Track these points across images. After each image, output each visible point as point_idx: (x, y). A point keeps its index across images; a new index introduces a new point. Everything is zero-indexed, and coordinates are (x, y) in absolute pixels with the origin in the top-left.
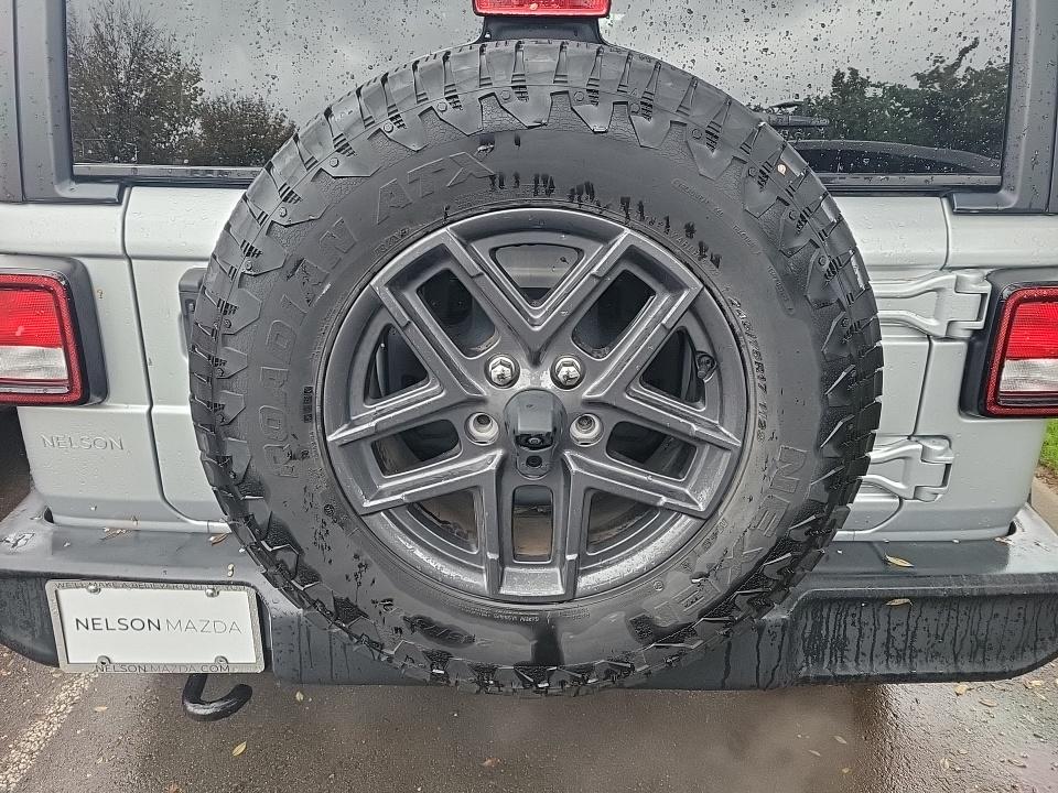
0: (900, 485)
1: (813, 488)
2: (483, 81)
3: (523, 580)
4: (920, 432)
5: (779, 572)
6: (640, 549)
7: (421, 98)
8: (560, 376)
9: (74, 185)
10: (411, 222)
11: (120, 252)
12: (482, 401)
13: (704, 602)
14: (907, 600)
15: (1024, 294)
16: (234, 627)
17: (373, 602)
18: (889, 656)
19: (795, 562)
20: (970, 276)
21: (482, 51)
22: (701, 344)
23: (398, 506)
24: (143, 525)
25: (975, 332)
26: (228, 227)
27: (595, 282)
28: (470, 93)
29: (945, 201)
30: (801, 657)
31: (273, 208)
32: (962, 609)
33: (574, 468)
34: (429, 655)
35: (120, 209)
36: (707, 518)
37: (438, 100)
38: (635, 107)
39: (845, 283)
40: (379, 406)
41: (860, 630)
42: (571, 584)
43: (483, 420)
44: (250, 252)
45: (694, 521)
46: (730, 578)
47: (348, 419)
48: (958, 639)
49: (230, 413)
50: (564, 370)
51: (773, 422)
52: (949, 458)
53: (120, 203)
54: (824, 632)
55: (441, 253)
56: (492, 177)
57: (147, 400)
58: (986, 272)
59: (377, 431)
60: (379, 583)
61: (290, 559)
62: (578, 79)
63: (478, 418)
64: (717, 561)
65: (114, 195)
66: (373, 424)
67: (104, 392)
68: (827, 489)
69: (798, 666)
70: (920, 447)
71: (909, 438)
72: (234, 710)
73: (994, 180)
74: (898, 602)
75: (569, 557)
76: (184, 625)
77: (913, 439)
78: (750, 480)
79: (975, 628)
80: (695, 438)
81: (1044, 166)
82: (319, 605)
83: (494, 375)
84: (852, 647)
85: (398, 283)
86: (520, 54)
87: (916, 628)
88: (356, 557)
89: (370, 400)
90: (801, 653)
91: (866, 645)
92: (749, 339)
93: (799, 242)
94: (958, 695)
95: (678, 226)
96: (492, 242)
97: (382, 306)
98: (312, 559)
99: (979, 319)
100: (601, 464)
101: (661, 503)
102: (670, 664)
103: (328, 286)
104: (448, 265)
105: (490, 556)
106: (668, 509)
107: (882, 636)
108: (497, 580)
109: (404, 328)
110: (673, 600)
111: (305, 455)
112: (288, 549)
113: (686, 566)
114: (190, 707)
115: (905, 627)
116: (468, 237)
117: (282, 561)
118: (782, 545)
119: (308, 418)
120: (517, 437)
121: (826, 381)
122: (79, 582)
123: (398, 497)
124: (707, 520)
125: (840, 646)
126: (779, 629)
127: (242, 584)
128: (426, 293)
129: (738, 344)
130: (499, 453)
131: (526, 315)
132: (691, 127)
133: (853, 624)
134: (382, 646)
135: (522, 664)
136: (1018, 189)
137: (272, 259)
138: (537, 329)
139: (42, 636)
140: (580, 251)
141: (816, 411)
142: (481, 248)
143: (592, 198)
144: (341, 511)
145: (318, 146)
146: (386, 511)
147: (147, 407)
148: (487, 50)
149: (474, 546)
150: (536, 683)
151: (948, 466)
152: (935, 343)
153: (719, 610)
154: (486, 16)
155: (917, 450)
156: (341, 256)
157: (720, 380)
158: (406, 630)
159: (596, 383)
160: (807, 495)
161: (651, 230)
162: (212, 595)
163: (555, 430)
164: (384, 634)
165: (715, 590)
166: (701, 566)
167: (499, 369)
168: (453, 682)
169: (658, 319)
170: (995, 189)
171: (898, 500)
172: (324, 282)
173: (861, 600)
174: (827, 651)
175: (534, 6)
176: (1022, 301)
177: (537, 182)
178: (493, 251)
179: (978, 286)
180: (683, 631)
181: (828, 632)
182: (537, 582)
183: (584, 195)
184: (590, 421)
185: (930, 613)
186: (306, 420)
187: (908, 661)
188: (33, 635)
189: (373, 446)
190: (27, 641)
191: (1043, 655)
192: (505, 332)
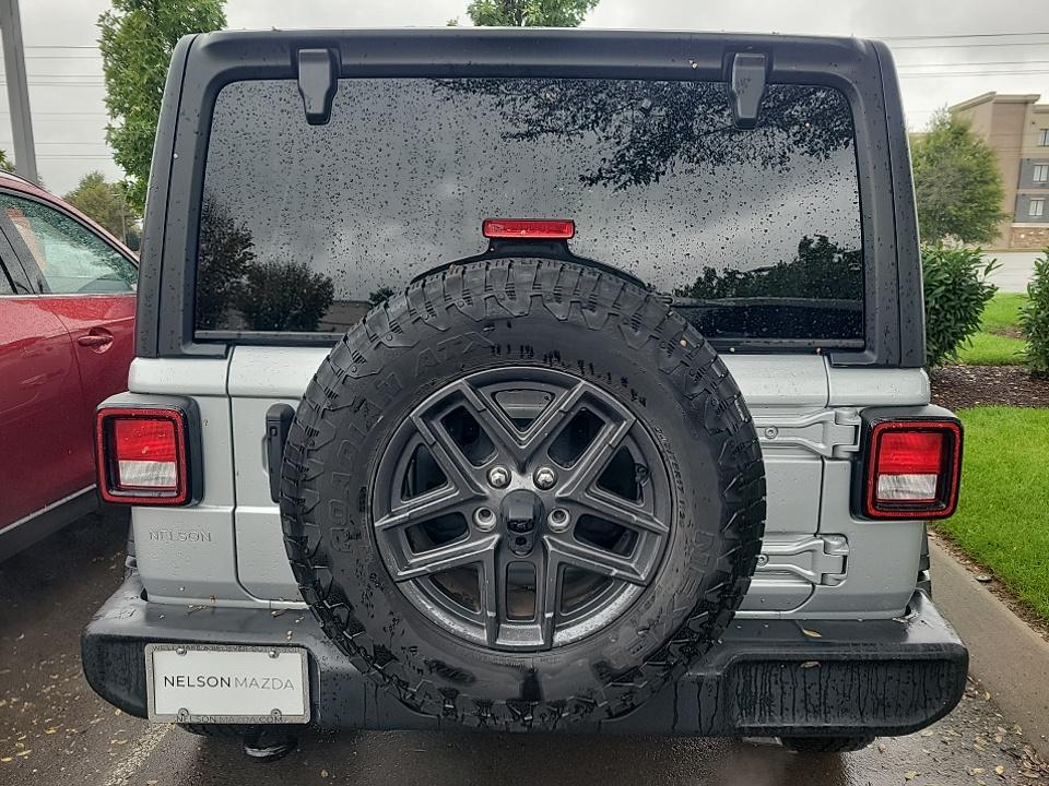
0: (810, 573)
1: (720, 562)
2: (487, 288)
3: (513, 634)
4: (822, 531)
5: (701, 626)
6: (600, 610)
7: (446, 298)
8: (540, 480)
9: (194, 345)
10: (439, 375)
11: (224, 392)
12: (485, 498)
13: (647, 650)
14: (817, 663)
15: (886, 426)
16: (288, 685)
17: (402, 648)
18: (808, 711)
19: (712, 618)
20: (846, 412)
21: (487, 268)
22: (638, 459)
23: (422, 575)
24: (219, 603)
25: (854, 453)
26: (315, 377)
27: (563, 415)
28: (479, 295)
29: (826, 358)
30: (737, 710)
31: (347, 365)
32: (862, 672)
33: (551, 548)
34: (443, 692)
35: (227, 362)
36: (647, 586)
37: (458, 299)
38: (584, 305)
39: (731, 417)
40: (412, 501)
41: (782, 688)
42: (549, 638)
43: (485, 514)
44: (331, 395)
45: (639, 588)
46: (665, 630)
47: (389, 511)
48: (862, 698)
49: (308, 505)
50: (543, 476)
51: (689, 513)
52: (845, 551)
53: (226, 358)
54: (753, 690)
55: (457, 395)
56: (493, 347)
57: (233, 503)
58: (859, 409)
59: (410, 519)
60: (408, 634)
61: (343, 614)
62: (548, 286)
63: (481, 512)
64: (654, 618)
65: (223, 353)
66: (408, 514)
67: (201, 497)
68: (731, 563)
69: (735, 717)
70: (822, 542)
71: (815, 535)
72: (285, 754)
73: (860, 343)
74: (810, 664)
75: (548, 615)
76: (249, 682)
77: (818, 536)
78: (676, 557)
79: (874, 688)
80: (636, 526)
81: (893, 334)
82: (362, 651)
83: (493, 480)
84: (777, 702)
85: (428, 416)
86: (511, 270)
87: (827, 687)
88: (391, 613)
89: (405, 498)
90: (736, 707)
91: (788, 701)
92: (669, 455)
93: (697, 390)
94: (907, 779)
95: (616, 378)
96: (493, 388)
97: (417, 430)
98: (360, 615)
99: (855, 443)
100: (570, 545)
101: (613, 574)
102: (624, 701)
103: (381, 417)
104: (462, 403)
105: (490, 614)
106: (619, 579)
107: (800, 694)
108: (495, 633)
109: (431, 446)
110: (624, 649)
111: (358, 536)
112: (343, 606)
113: (633, 622)
114: (249, 751)
115: (818, 686)
116: (476, 385)
117: (338, 616)
118: (702, 605)
119: (362, 510)
120: (509, 523)
121: (723, 484)
122: (170, 645)
123: (423, 568)
124: (647, 587)
125: (767, 701)
126: (714, 683)
127: (298, 646)
128: (447, 422)
129: (662, 458)
130: (497, 537)
131: (516, 438)
132: (622, 316)
133: (776, 683)
134: (407, 684)
135: (513, 700)
136: (877, 349)
137: (345, 400)
138: (523, 447)
139: (137, 691)
140: (553, 394)
141: (717, 505)
142: (485, 392)
143: (559, 361)
144: (382, 578)
145: (378, 327)
146: (414, 579)
147: (232, 508)
148: (490, 268)
149: (477, 608)
150: (523, 716)
151: (845, 557)
152: (826, 462)
153: (657, 655)
154: (491, 238)
155: (820, 544)
156: (390, 397)
157: (653, 484)
158: (426, 672)
159: (565, 486)
160: (716, 567)
161: (599, 381)
162: (274, 656)
163: (535, 518)
164: (409, 674)
165: (655, 640)
166: (643, 622)
167: (498, 475)
168: (460, 715)
169: (606, 442)
170: (861, 350)
171: (810, 586)
172: (379, 415)
173: (781, 662)
174: (758, 706)
175: (523, 232)
176: (884, 431)
177: (522, 350)
178: (493, 395)
179: (852, 420)
180: (632, 673)
181: (756, 688)
182: (524, 635)
183: (554, 359)
184: (563, 515)
185: (837, 674)
186: (361, 510)
187: (823, 716)
188: (129, 689)
189: (406, 531)
190: (123, 696)
191: (931, 713)
192: (502, 450)
